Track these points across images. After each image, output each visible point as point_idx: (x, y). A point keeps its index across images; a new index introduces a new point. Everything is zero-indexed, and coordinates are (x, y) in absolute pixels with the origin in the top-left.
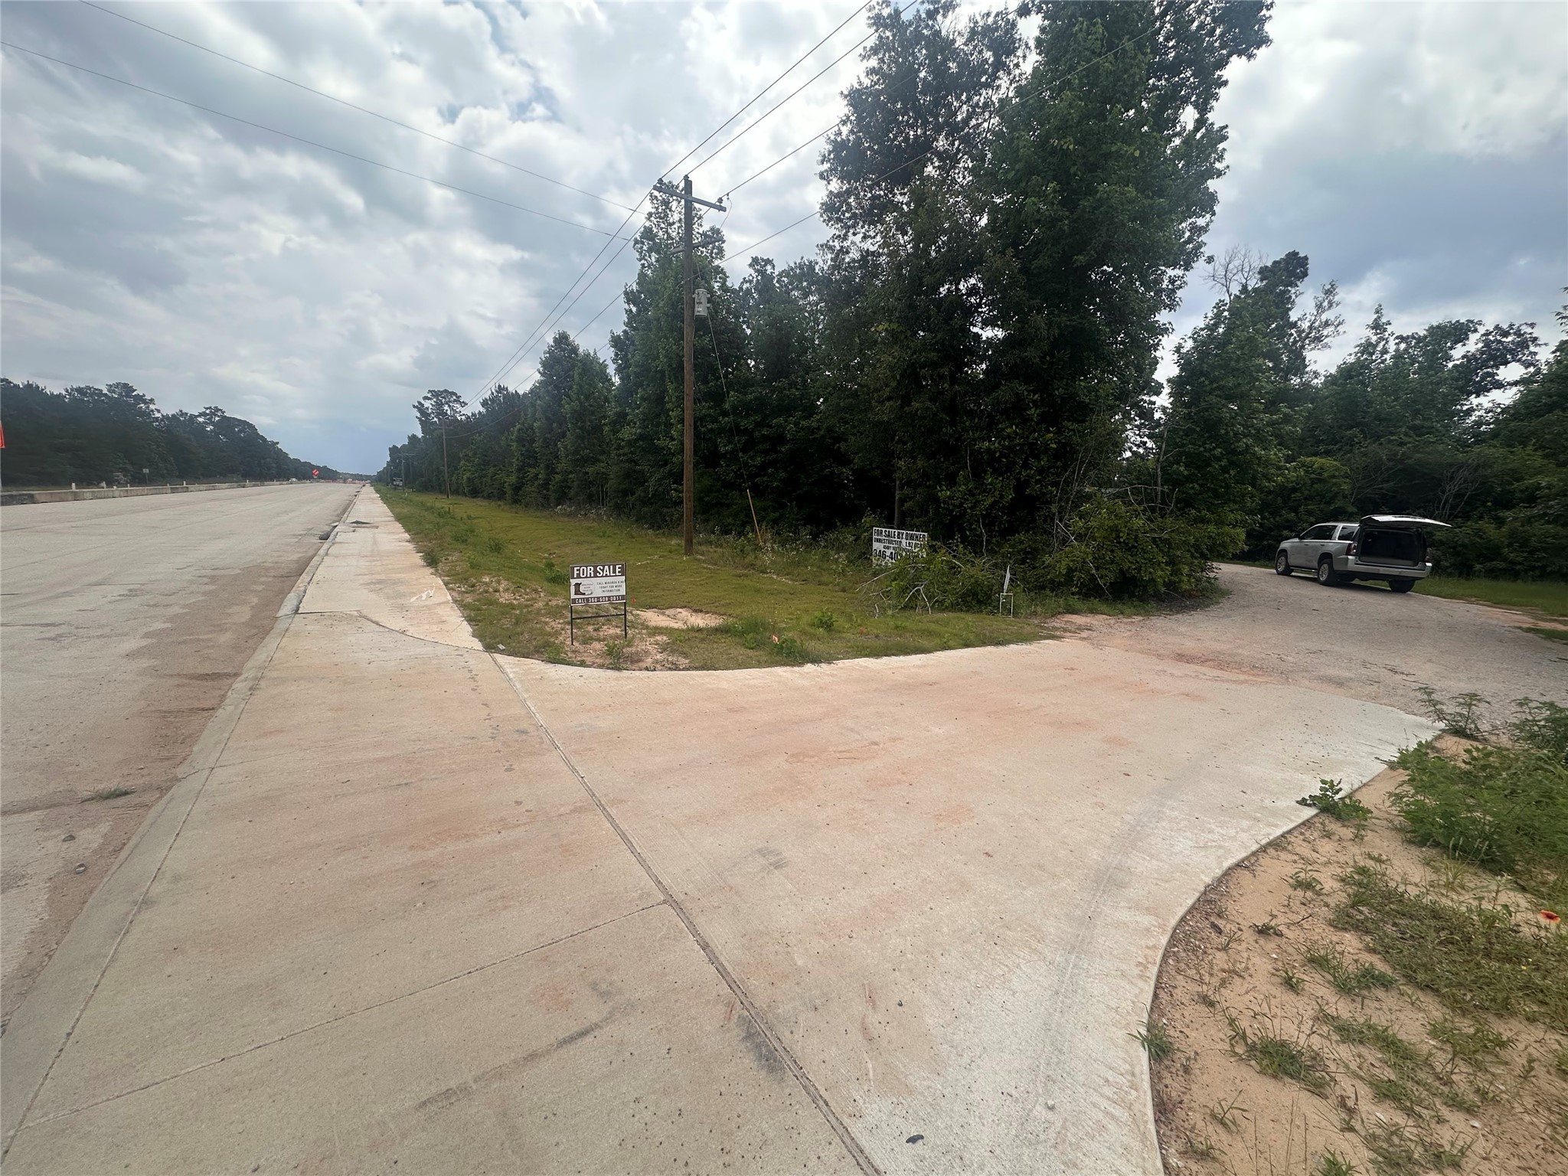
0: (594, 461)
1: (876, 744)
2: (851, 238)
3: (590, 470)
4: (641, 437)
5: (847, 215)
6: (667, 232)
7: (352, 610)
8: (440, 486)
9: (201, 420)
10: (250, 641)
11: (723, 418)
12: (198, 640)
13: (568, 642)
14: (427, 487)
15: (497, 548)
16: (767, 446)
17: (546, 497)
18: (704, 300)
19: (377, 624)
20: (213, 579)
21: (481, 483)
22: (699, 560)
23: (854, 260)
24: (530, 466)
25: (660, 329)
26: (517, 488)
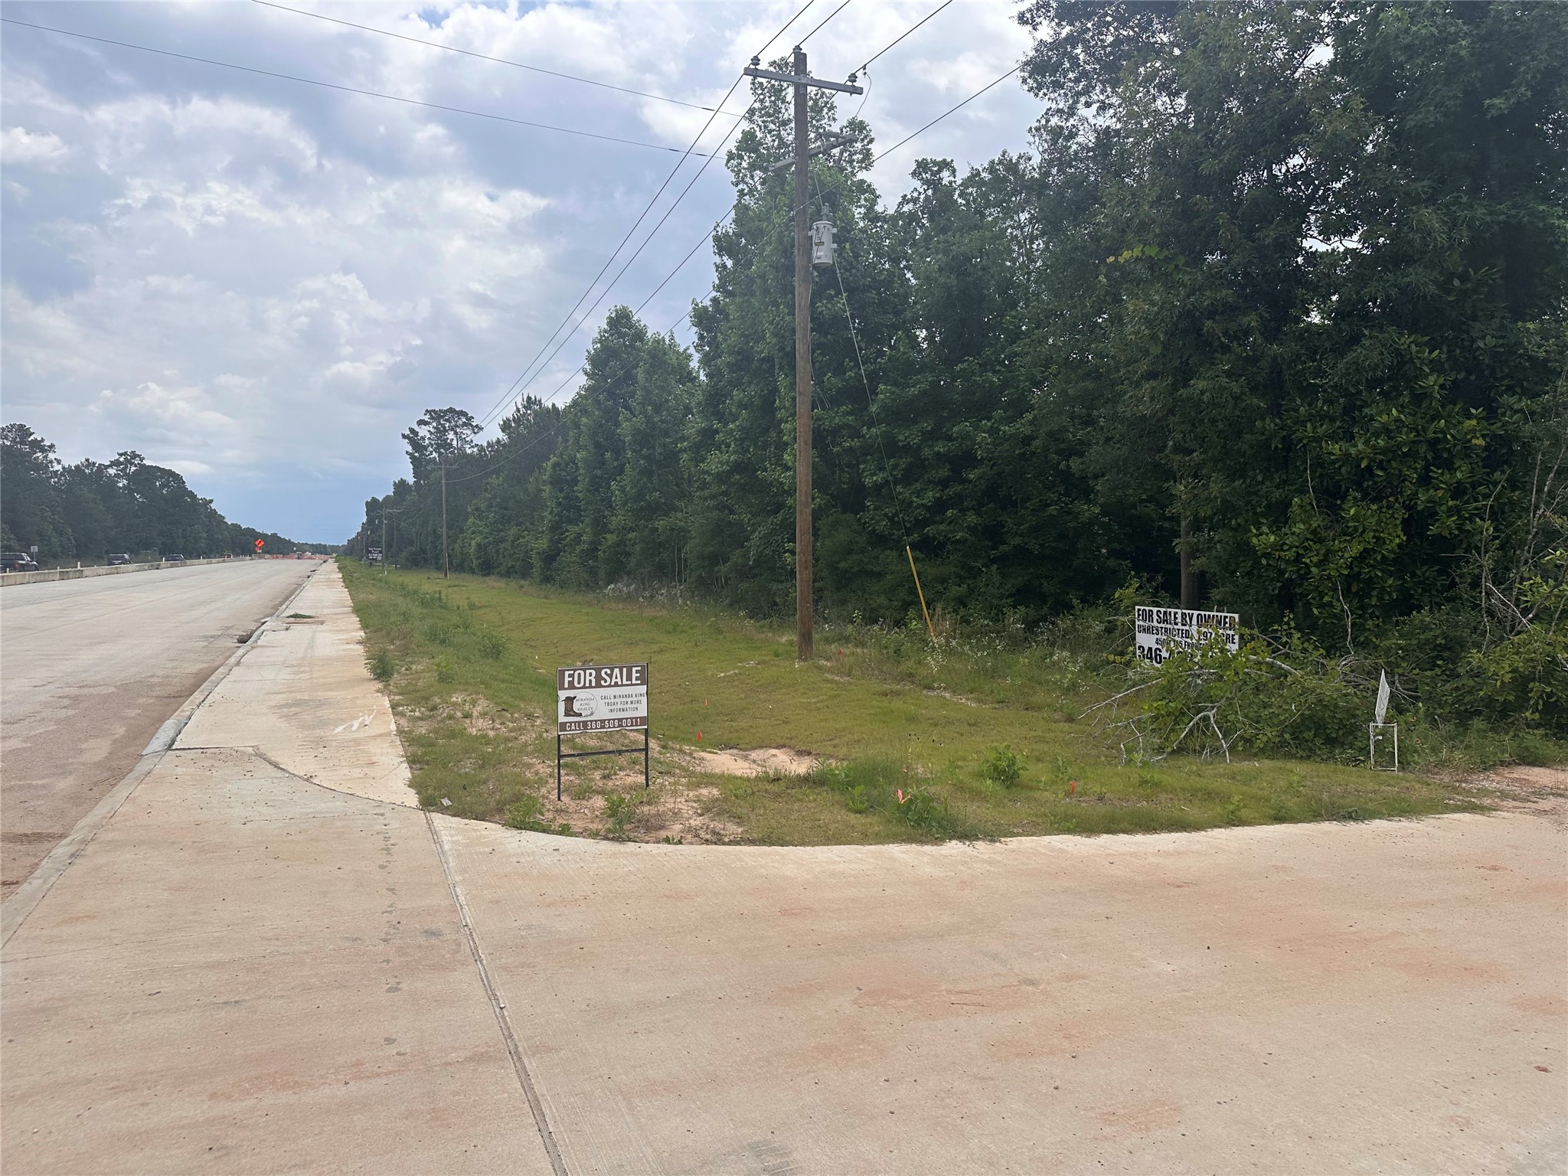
0: (667, 509)
1: (1032, 982)
2: (1082, 111)
3: (660, 524)
4: (737, 467)
5: (1071, 75)
6: (779, 136)
7: (246, 745)
8: (437, 558)
9: (112, 471)
10: (95, 789)
11: (869, 428)
12: (30, 786)
13: (554, 796)
14: (418, 560)
15: (495, 651)
16: (944, 472)
17: (593, 572)
18: (827, 238)
19: (276, 766)
20: (76, 699)
21: (497, 551)
22: (820, 668)
23: (1084, 148)
24: (570, 521)
25: (766, 292)
26: (550, 558)
